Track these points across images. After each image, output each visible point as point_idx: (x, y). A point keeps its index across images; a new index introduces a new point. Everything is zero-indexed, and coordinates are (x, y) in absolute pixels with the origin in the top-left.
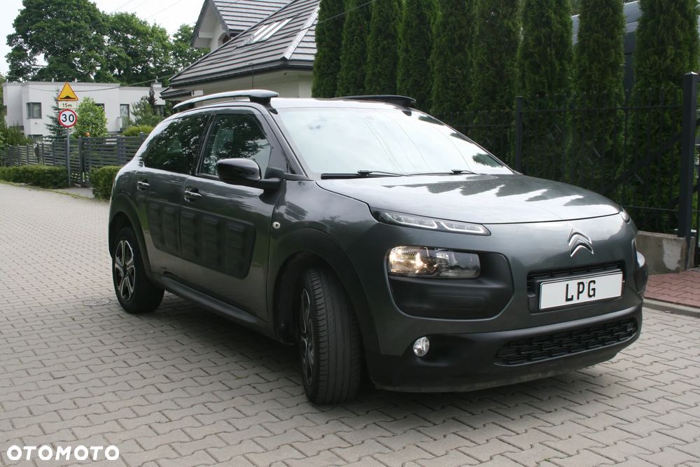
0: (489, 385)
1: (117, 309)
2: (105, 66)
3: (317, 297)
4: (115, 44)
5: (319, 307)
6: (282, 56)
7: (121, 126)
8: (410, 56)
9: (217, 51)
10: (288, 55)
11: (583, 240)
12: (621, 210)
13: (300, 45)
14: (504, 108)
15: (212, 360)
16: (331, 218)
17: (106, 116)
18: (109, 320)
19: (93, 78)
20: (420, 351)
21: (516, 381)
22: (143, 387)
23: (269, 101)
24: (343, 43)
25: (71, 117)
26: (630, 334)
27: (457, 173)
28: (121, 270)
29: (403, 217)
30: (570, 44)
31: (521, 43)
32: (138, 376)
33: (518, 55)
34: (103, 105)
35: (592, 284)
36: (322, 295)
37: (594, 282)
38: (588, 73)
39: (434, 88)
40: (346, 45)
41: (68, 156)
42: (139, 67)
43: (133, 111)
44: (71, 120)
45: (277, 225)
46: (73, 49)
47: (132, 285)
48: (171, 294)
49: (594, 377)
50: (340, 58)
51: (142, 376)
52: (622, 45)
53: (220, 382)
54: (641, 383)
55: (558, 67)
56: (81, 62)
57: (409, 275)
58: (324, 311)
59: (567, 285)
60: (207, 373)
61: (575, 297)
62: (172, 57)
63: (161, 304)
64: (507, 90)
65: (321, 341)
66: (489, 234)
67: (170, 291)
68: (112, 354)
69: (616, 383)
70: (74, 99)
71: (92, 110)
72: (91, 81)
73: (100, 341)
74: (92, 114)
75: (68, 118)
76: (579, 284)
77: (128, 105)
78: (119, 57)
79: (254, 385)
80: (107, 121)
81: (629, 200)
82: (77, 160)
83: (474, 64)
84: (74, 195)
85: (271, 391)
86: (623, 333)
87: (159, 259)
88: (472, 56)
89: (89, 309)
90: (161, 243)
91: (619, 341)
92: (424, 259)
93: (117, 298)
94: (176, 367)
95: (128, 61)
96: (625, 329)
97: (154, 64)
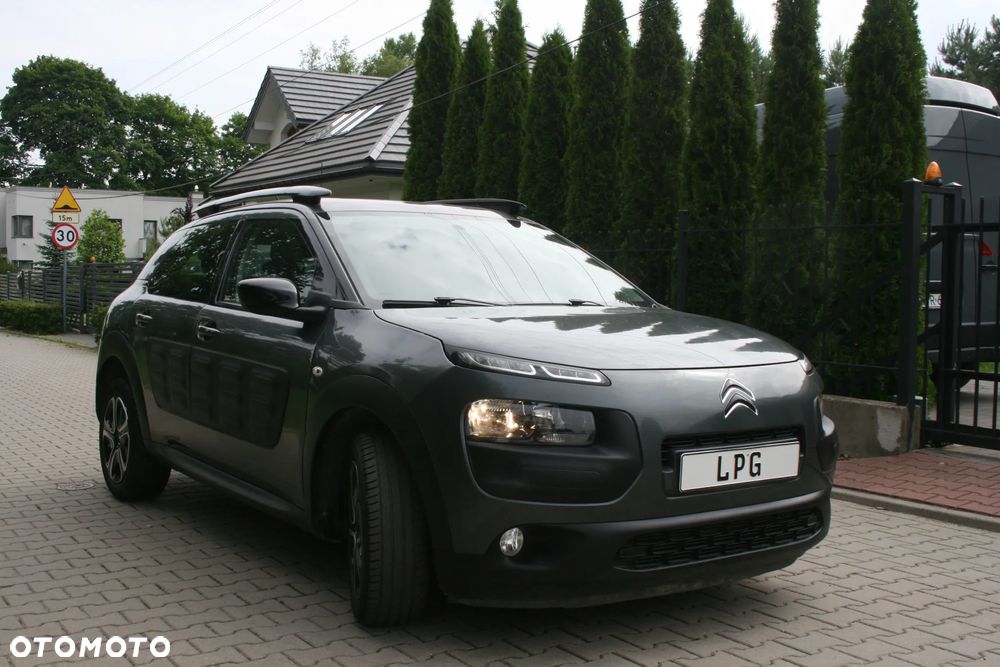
0: (609, 599)
1: (104, 494)
2: (125, 168)
3: (369, 471)
4: (140, 137)
5: (371, 486)
6: (366, 156)
7: (144, 250)
8: (537, 156)
9: (277, 148)
10: (375, 155)
11: (742, 395)
12: (801, 357)
13: (393, 141)
14: (663, 228)
15: (228, 565)
16: (397, 360)
17: (124, 236)
18: (90, 510)
19: (107, 183)
20: (510, 548)
21: (648, 594)
22: (123, 600)
23: (319, 201)
24: (446, 135)
25: (71, 234)
26: (812, 531)
27: (576, 303)
28: (111, 438)
29: (489, 358)
30: (755, 140)
31: (687, 139)
32: (118, 586)
33: (683, 155)
34: (120, 221)
35: (755, 457)
36: (375, 468)
37: (759, 454)
38: (777, 179)
39: (569, 199)
40: (450, 139)
41: (64, 288)
42: (173, 170)
43: (161, 230)
44: (71, 238)
45: (318, 371)
46: (82, 143)
47: (125, 461)
48: (184, 476)
49: (766, 593)
50: (442, 156)
51: (124, 585)
52: (823, 143)
53: (235, 594)
54: (831, 602)
55: (737, 172)
56: (91, 161)
57: (499, 440)
58: (377, 491)
59: (720, 458)
60: (218, 582)
61: (731, 476)
62: (219, 157)
63: (166, 488)
64: (669, 203)
65: (372, 533)
66: (608, 383)
67: (177, 469)
68: (86, 555)
69: (795, 601)
70: (76, 210)
71: (104, 227)
72: (103, 187)
73: (72, 537)
74: (103, 233)
75: (65, 235)
76: (737, 457)
77: (155, 222)
78: (145, 155)
79: (282, 599)
80: (125, 244)
81: (833, 353)
82: (77, 294)
83: (623, 166)
84: (69, 343)
85: (306, 607)
86: (801, 528)
87: (163, 423)
88: (620, 155)
89: (64, 494)
90: (165, 400)
91: (795, 539)
92: (518, 419)
93: (104, 481)
94: (175, 574)
95: (157, 160)
96: (804, 523)
97: (194, 167)
